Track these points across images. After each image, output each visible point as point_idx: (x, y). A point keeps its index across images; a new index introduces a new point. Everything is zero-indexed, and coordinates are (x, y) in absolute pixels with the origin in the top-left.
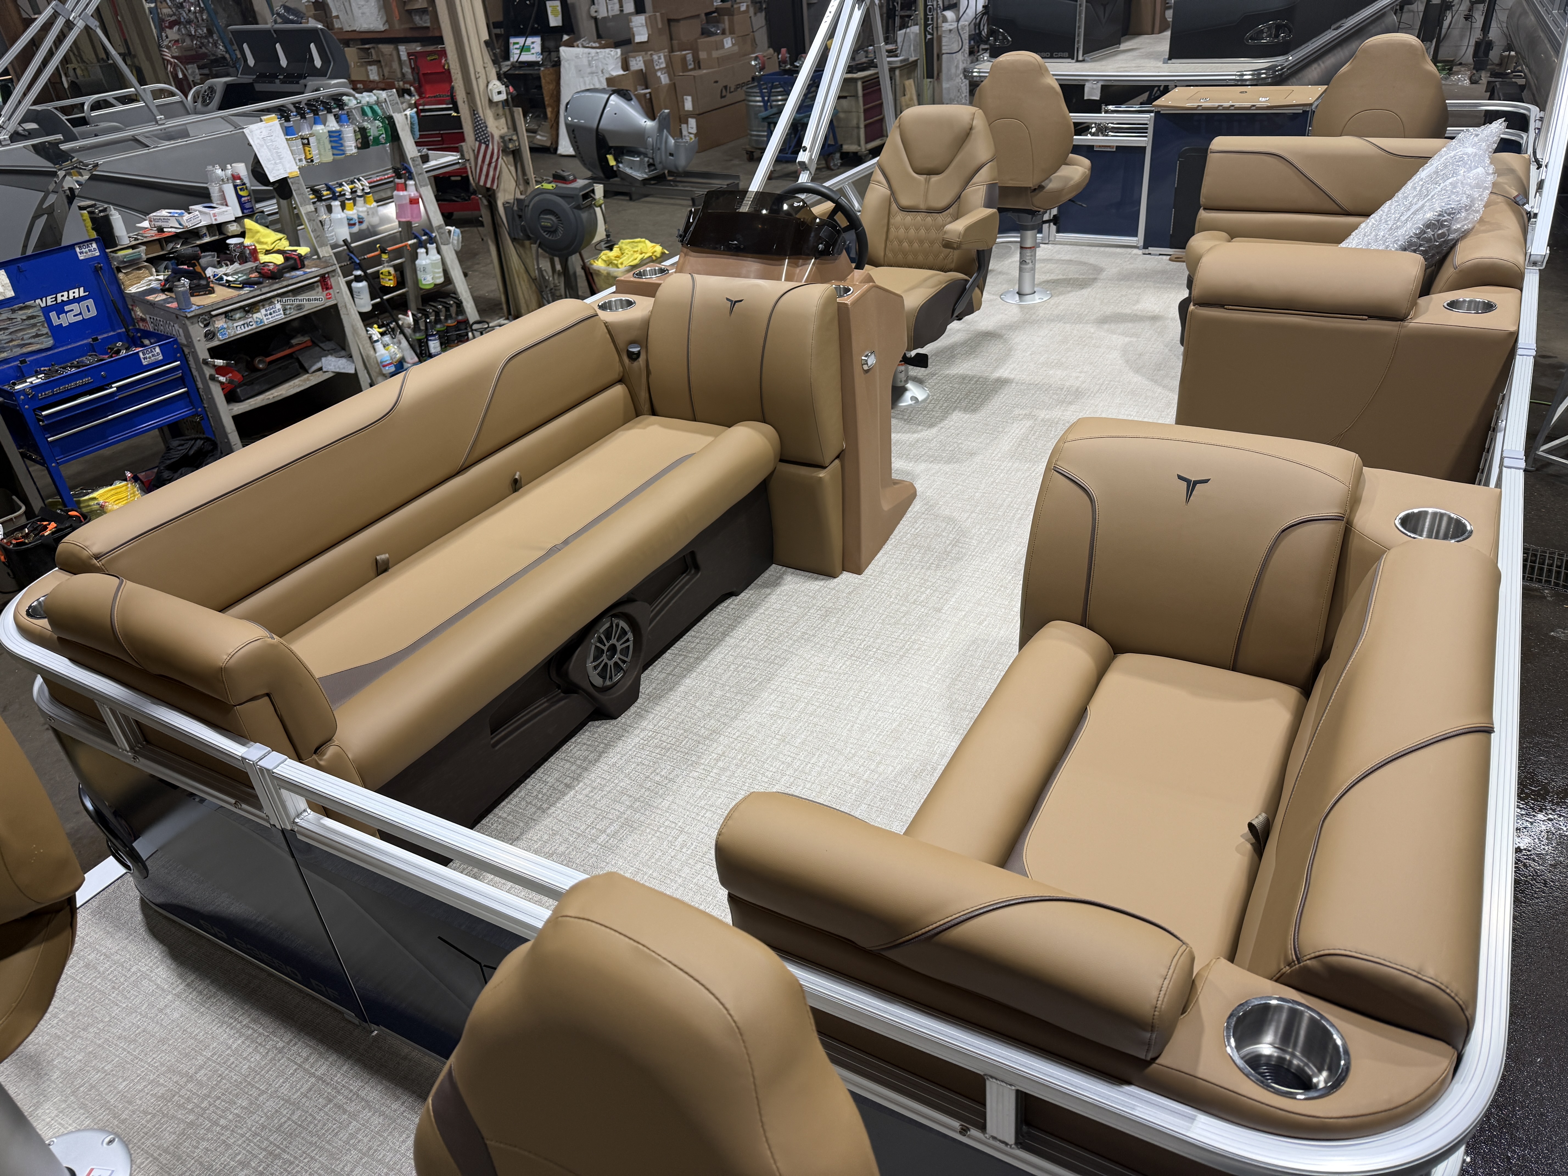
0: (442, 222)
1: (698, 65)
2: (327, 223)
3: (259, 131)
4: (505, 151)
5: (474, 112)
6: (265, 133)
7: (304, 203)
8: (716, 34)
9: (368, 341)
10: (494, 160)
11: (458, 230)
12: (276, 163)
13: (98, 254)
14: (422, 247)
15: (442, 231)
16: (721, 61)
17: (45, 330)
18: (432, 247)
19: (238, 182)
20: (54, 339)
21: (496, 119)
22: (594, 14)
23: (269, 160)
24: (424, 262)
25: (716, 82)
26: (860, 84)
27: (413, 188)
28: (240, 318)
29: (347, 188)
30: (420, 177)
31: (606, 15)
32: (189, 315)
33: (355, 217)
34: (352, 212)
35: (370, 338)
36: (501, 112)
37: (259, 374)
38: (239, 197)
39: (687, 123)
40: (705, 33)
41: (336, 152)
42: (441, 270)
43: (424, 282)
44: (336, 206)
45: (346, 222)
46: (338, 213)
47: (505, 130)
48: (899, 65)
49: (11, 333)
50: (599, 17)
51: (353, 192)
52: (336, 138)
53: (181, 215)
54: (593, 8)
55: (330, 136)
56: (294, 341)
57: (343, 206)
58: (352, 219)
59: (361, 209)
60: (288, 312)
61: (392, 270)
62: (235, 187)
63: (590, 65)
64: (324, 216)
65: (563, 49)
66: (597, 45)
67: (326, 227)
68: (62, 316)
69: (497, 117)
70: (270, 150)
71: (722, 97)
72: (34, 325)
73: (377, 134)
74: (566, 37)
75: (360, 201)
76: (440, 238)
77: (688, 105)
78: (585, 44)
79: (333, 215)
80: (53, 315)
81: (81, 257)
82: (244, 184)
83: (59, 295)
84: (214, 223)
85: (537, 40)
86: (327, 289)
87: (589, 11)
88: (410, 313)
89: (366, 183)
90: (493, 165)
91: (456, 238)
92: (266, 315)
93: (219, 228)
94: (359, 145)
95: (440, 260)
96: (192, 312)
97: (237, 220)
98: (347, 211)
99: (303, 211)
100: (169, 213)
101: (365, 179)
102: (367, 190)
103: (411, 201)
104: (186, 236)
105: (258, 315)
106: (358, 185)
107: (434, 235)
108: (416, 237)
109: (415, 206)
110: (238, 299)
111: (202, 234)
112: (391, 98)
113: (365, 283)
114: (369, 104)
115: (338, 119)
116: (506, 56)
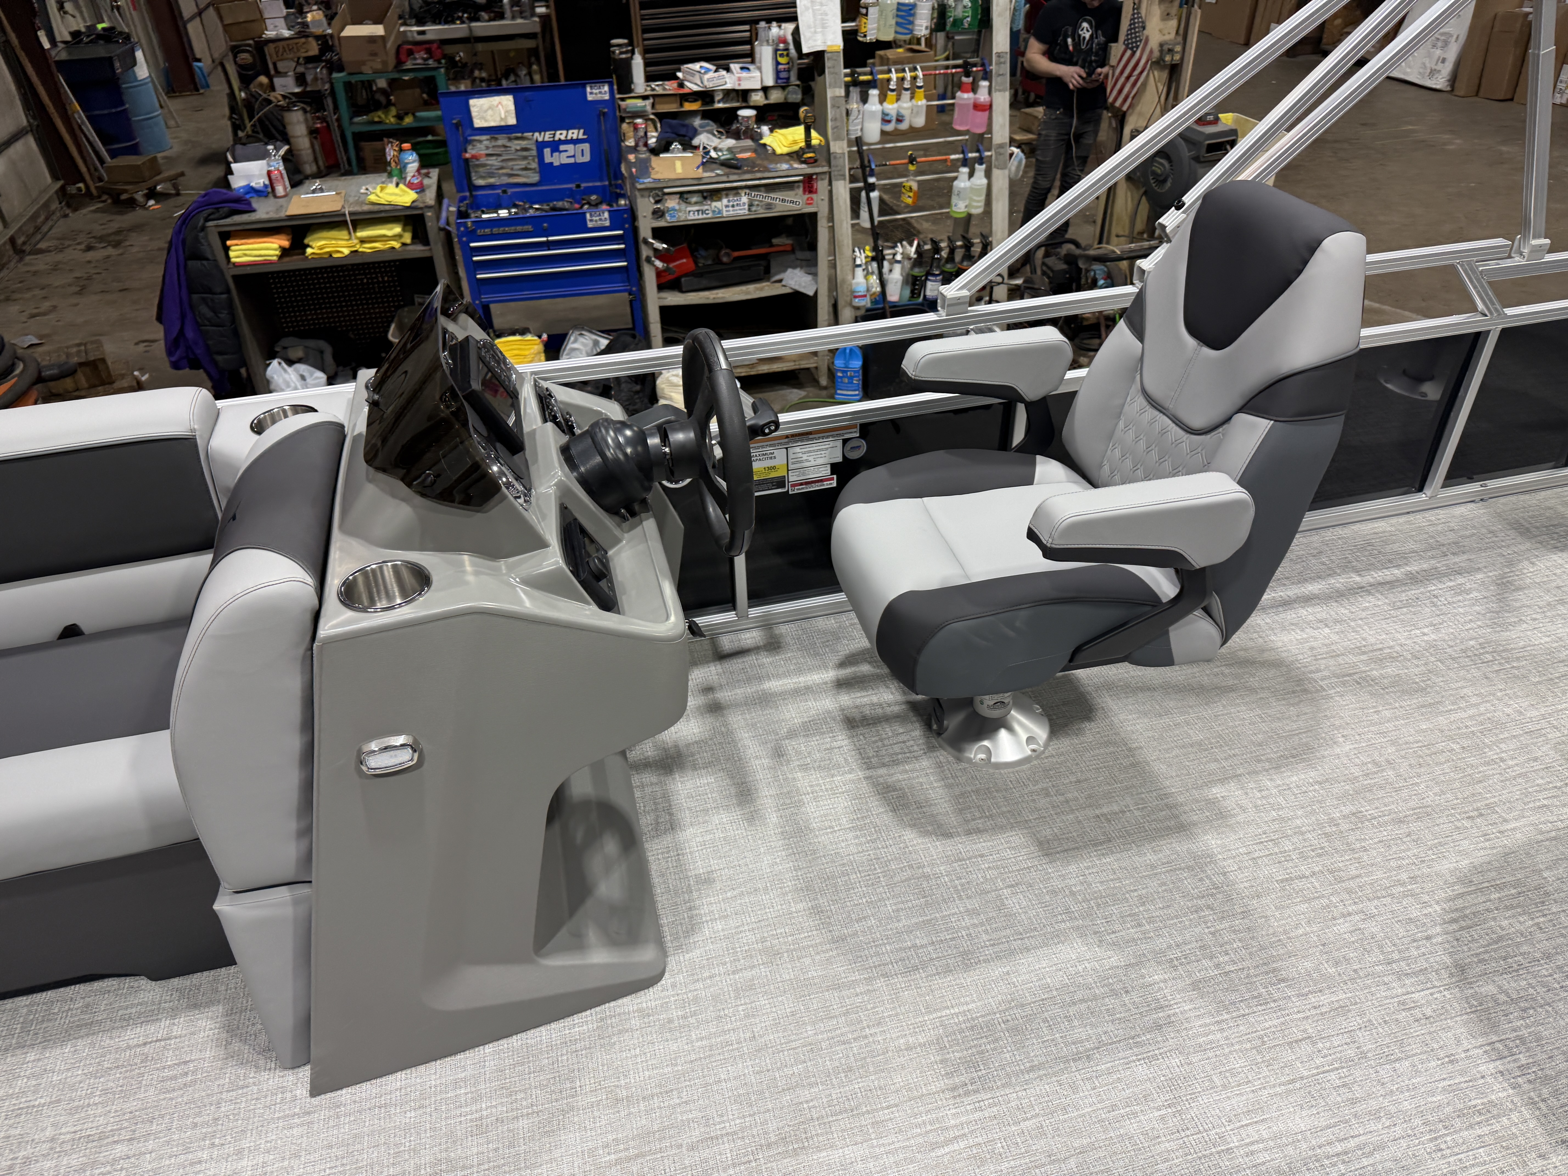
0: (1007, 141)
2: (855, 114)
4: (1158, 63)
5: (1134, 6)
7: (835, 85)
9: (850, 263)
10: (1136, 73)
11: (1021, 155)
12: (815, 32)
13: (607, 97)
14: (966, 166)
17: (534, 165)
18: (980, 169)
20: (541, 176)
23: (809, 27)
24: (962, 185)
27: (986, 91)
28: (696, 203)
29: (894, 76)
30: (999, 79)
33: (893, 114)
34: (891, 107)
35: (855, 260)
37: (716, 268)
38: (778, 63)
41: (899, 29)
42: (983, 198)
43: (956, 208)
44: (874, 95)
45: (880, 116)
46: (873, 105)
47: (1173, 35)
49: (503, 161)
51: (900, 82)
52: (904, 14)
53: (707, 72)
55: (898, 10)
56: (777, 241)
57: (882, 99)
58: (887, 115)
59: (905, 105)
60: (754, 209)
61: (915, 186)
62: (776, 51)
64: (854, 106)
67: (852, 118)
68: (556, 154)
70: (814, 15)
72: (525, 158)
73: (961, 15)
75: (906, 95)
76: (997, 159)
79: (866, 106)
80: (547, 151)
81: (590, 98)
82: (787, 49)
83: (558, 132)
84: (737, 88)
86: (811, 192)
88: (916, 243)
89: (920, 74)
91: (1016, 163)
92: (727, 206)
93: (744, 95)
94: (933, 26)
95: (985, 187)
96: (644, 183)
97: (765, 90)
98: (885, 104)
99: (830, 94)
100: (701, 67)
101: (923, 69)
102: (920, 83)
103: (977, 107)
104: (706, 96)
105: (717, 204)
106: (908, 75)
107: (988, 154)
108: (963, 152)
109: (980, 113)
110: (699, 181)
111: (717, 98)
113: (876, 194)
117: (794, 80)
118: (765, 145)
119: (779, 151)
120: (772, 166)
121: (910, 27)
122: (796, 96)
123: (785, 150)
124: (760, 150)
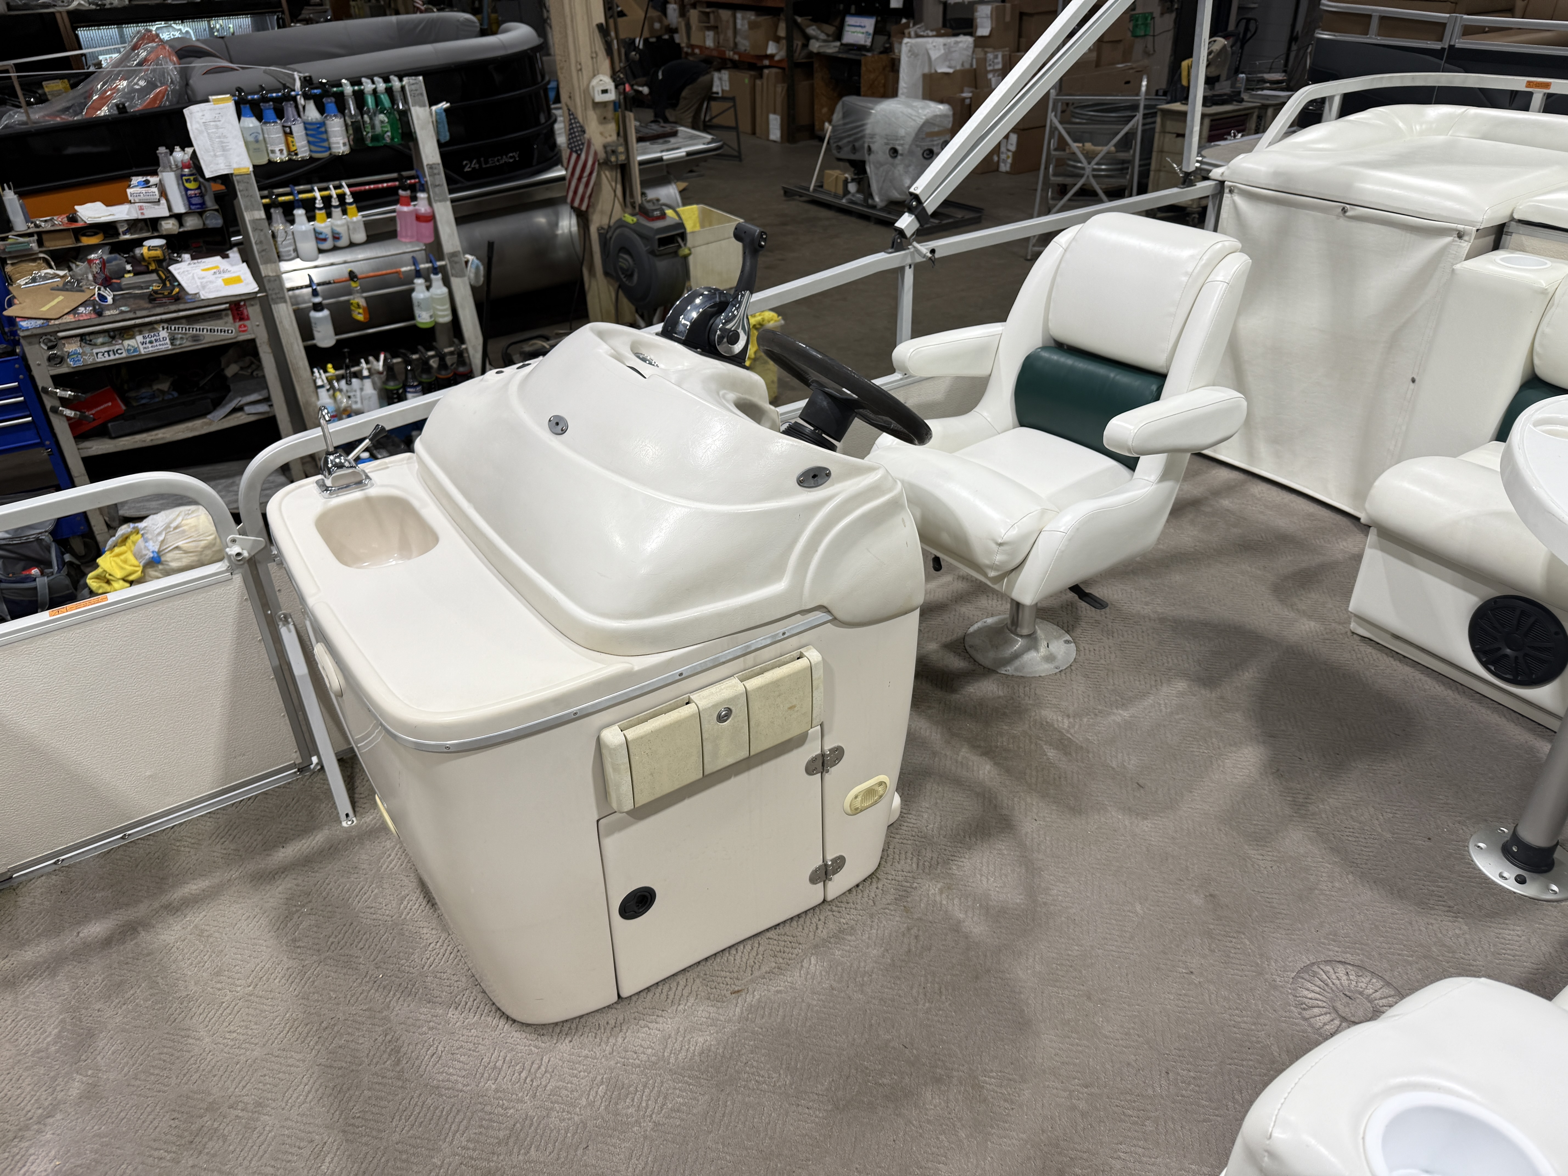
0: (459, 249)
2: (282, 235)
3: (200, 114)
4: (605, 164)
5: (569, 112)
6: (208, 116)
7: (252, 208)
9: (312, 385)
10: (586, 174)
11: (476, 261)
12: (215, 156)
14: (420, 277)
15: (456, 259)
18: (437, 279)
19: (187, 170)
21: (600, 125)
23: (206, 151)
24: (421, 296)
27: (426, 202)
28: (103, 344)
29: (318, 194)
30: (437, 190)
32: (23, 334)
33: (328, 231)
34: (323, 224)
35: (314, 381)
36: (610, 114)
38: (186, 190)
41: (313, 148)
42: (448, 307)
43: (421, 320)
44: (300, 215)
45: (312, 236)
46: (302, 225)
47: (613, 137)
48: (1277, 102)
51: (327, 200)
52: (316, 133)
55: (307, 129)
57: (311, 219)
58: (321, 233)
59: (339, 222)
60: (178, 342)
61: (364, 304)
62: (180, 176)
64: (279, 226)
67: (279, 239)
70: (211, 139)
73: (379, 131)
75: (337, 212)
76: (452, 268)
79: (294, 226)
85: (872, 22)
86: (241, 319)
88: (382, 357)
89: (347, 190)
90: (584, 180)
91: (473, 270)
92: (143, 344)
94: (352, 143)
95: (447, 296)
96: (28, 330)
97: (179, 217)
98: (315, 223)
99: (248, 216)
101: (349, 186)
102: (349, 199)
103: (419, 218)
104: (108, 229)
105: (132, 342)
106: (334, 193)
107: (442, 263)
108: (415, 263)
109: (423, 224)
110: (99, 320)
112: (413, 87)
113: (326, 313)
114: (375, 91)
115: (321, 109)
116: (839, 36)
117: (210, 203)
121: (326, 144)
122: (216, 221)
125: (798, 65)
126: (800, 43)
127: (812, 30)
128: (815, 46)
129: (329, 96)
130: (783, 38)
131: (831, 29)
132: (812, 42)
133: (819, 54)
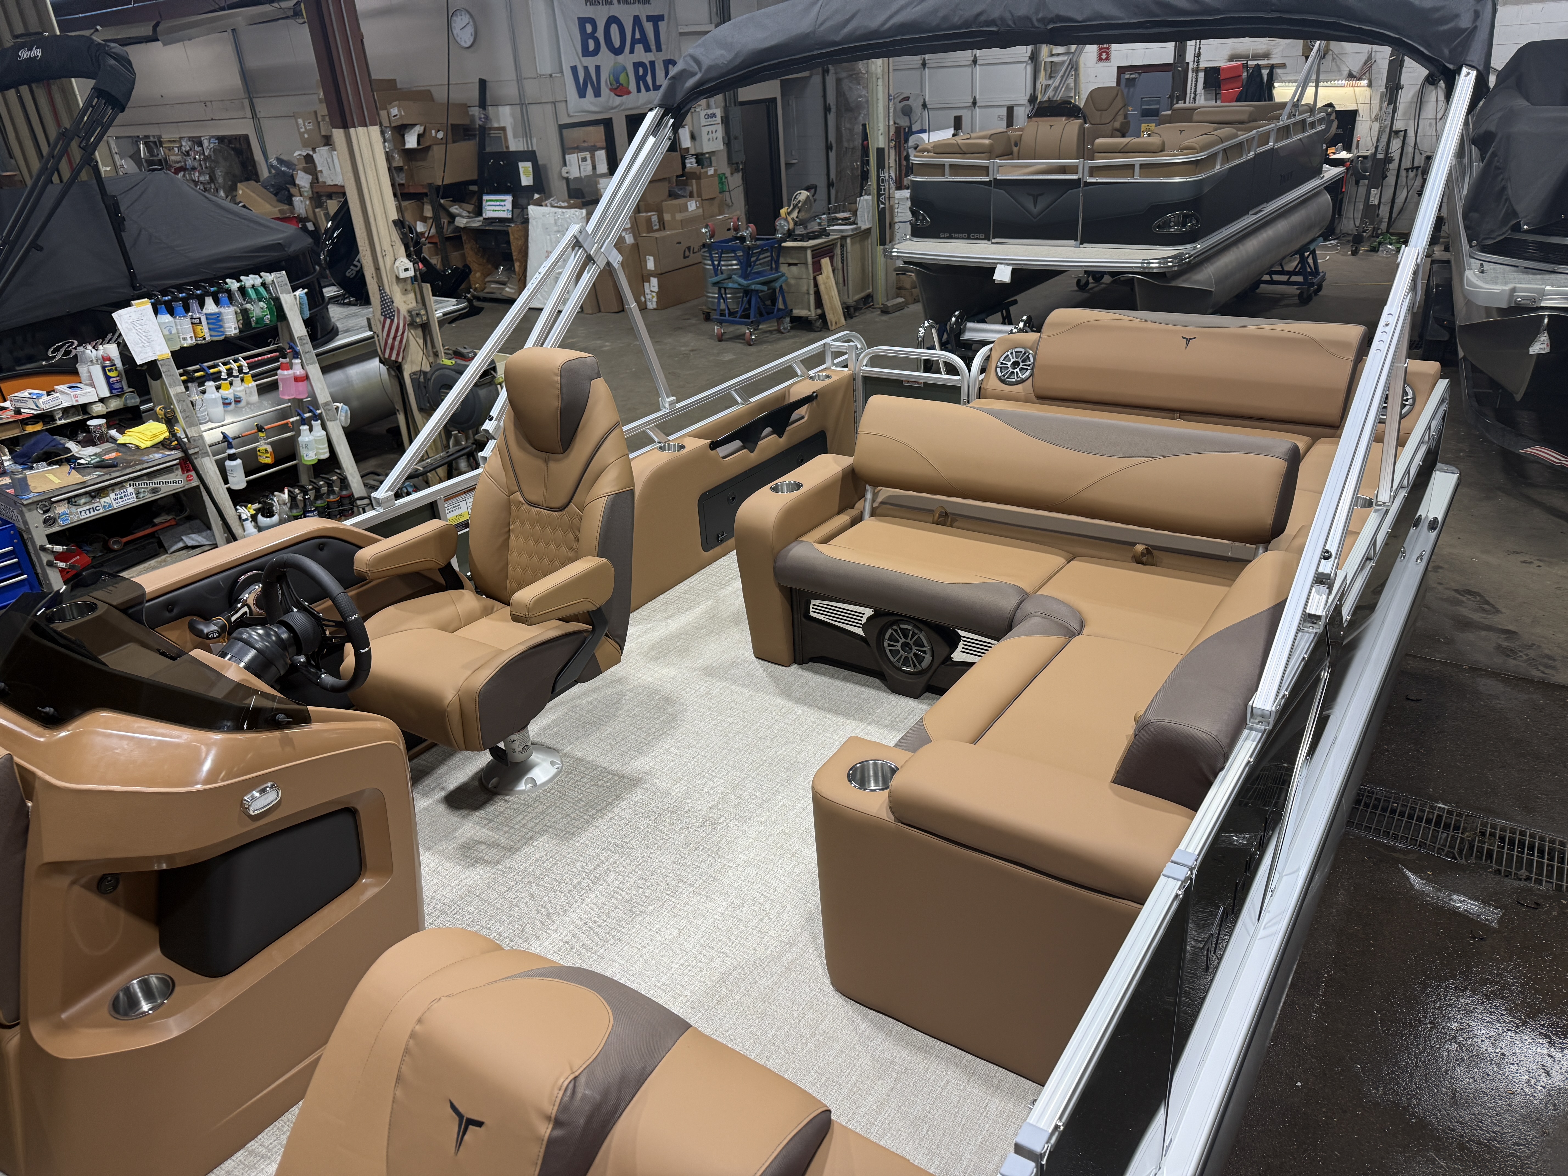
0: (330, 399)
1: (663, 225)
2: (199, 403)
3: (128, 316)
4: (412, 324)
5: (381, 287)
6: (134, 317)
7: (174, 385)
8: (684, 196)
9: (237, 520)
10: (399, 334)
11: (346, 407)
12: (144, 346)
14: (304, 424)
15: (329, 407)
16: (683, 223)
18: (317, 424)
19: (108, 363)
21: (404, 294)
22: (565, 175)
23: (137, 344)
24: (307, 439)
25: (679, 243)
26: (809, 252)
27: (300, 366)
28: (85, 503)
29: (223, 369)
30: (307, 355)
31: (578, 175)
32: (25, 503)
33: (231, 397)
34: (228, 392)
35: (240, 517)
36: (409, 287)
37: (112, 555)
38: (108, 378)
39: (649, 281)
40: (672, 195)
41: (213, 333)
42: (326, 445)
43: (306, 458)
44: (210, 386)
45: (221, 402)
46: (212, 394)
47: (414, 304)
48: (850, 233)
50: (572, 177)
51: (229, 372)
52: (215, 320)
53: (39, 396)
54: (564, 170)
55: (208, 319)
56: (156, 521)
57: (218, 388)
58: (227, 399)
59: (238, 389)
60: (141, 496)
61: (269, 448)
62: (104, 368)
63: (556, 223)
64: (196, 397)
65: (531, 208)
66: (566, 204)
67: (197, 408)
69: (405, 292)
70: (138, 334)
71: (685, 257)
73: (260, 314)
74: (536, 196)
75: (237, 381)
76: (327, 414)
77: (651, 264)
78: (553, 203)
79: (207, 395)
82: (114, 365)
84: (75, 404)
85: (509, 198)
86: (188, 471)
87: (560, 173)
88: (286, 490)
89: (244, 363)
90: (398, 338)
91: (343, 414)
92: (115, 500)
93: (84, 408)
94: (241, 326)
95: (325, 436)
96: (29, 498)
97: (102, 400)
98: (220, 391)
99: (172, 392)
100: (30, 394)
101: (245, 358)
102: (246, 370)
103: (297, 379)
104: (46, 417)
105: (106, 500)
106: (235, 366)
107: (319, 412)
108: (299, 415)
109: (300, 383)
110: (84, 485)
111: (57, 417)
112: (279, 280)
113: (239, 461)
114: (253, 286)
115: (217, 302)
116: (479, 211)
117: (125, 387)
118: (124, 445)
119: (143, 446)
120: (146, 458)
121: (222, 329)
122: (133, 400)
123: (149, 444)
124: (121, 449)
125: (448, 239)
126: (446, 221)
127: (454, 209)
128: (461, 222)
129: (222, 292)
130: (430, 218)
131: (470, 207)
132: (457, 219)
133: (465, 228)
